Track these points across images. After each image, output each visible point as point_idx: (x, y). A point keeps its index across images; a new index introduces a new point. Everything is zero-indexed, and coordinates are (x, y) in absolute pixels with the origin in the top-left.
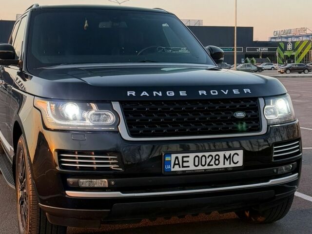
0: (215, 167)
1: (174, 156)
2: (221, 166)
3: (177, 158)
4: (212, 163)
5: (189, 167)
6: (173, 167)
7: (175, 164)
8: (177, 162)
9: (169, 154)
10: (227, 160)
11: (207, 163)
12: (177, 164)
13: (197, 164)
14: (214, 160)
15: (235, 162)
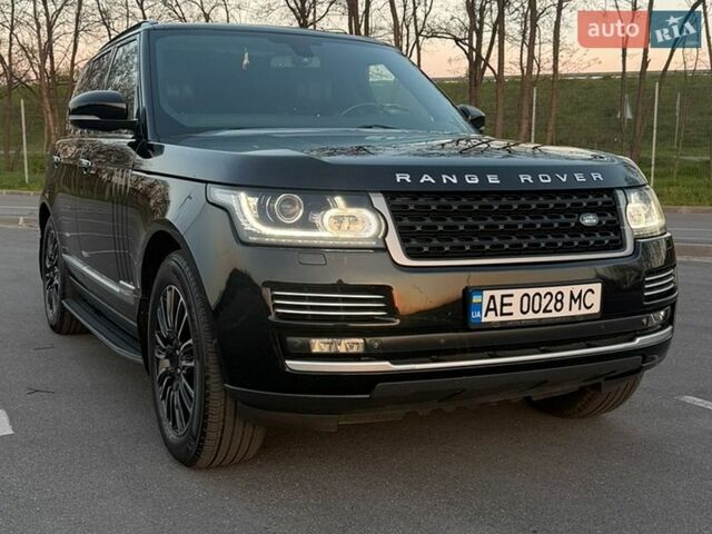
0: (554, 314)
1: (487, 294)
2: (565, 313)
3: (492, 297)
4: (551, 307)
5: (511, 314)
6: (486, 315)
7: (488, 309)
8: (492, 306)
9: (480, 290)
10: (575, 301)
11: (543, 308)
12: (492, 310)
13: (525, 309)
14: (554, 301)
15: (588, 305)
